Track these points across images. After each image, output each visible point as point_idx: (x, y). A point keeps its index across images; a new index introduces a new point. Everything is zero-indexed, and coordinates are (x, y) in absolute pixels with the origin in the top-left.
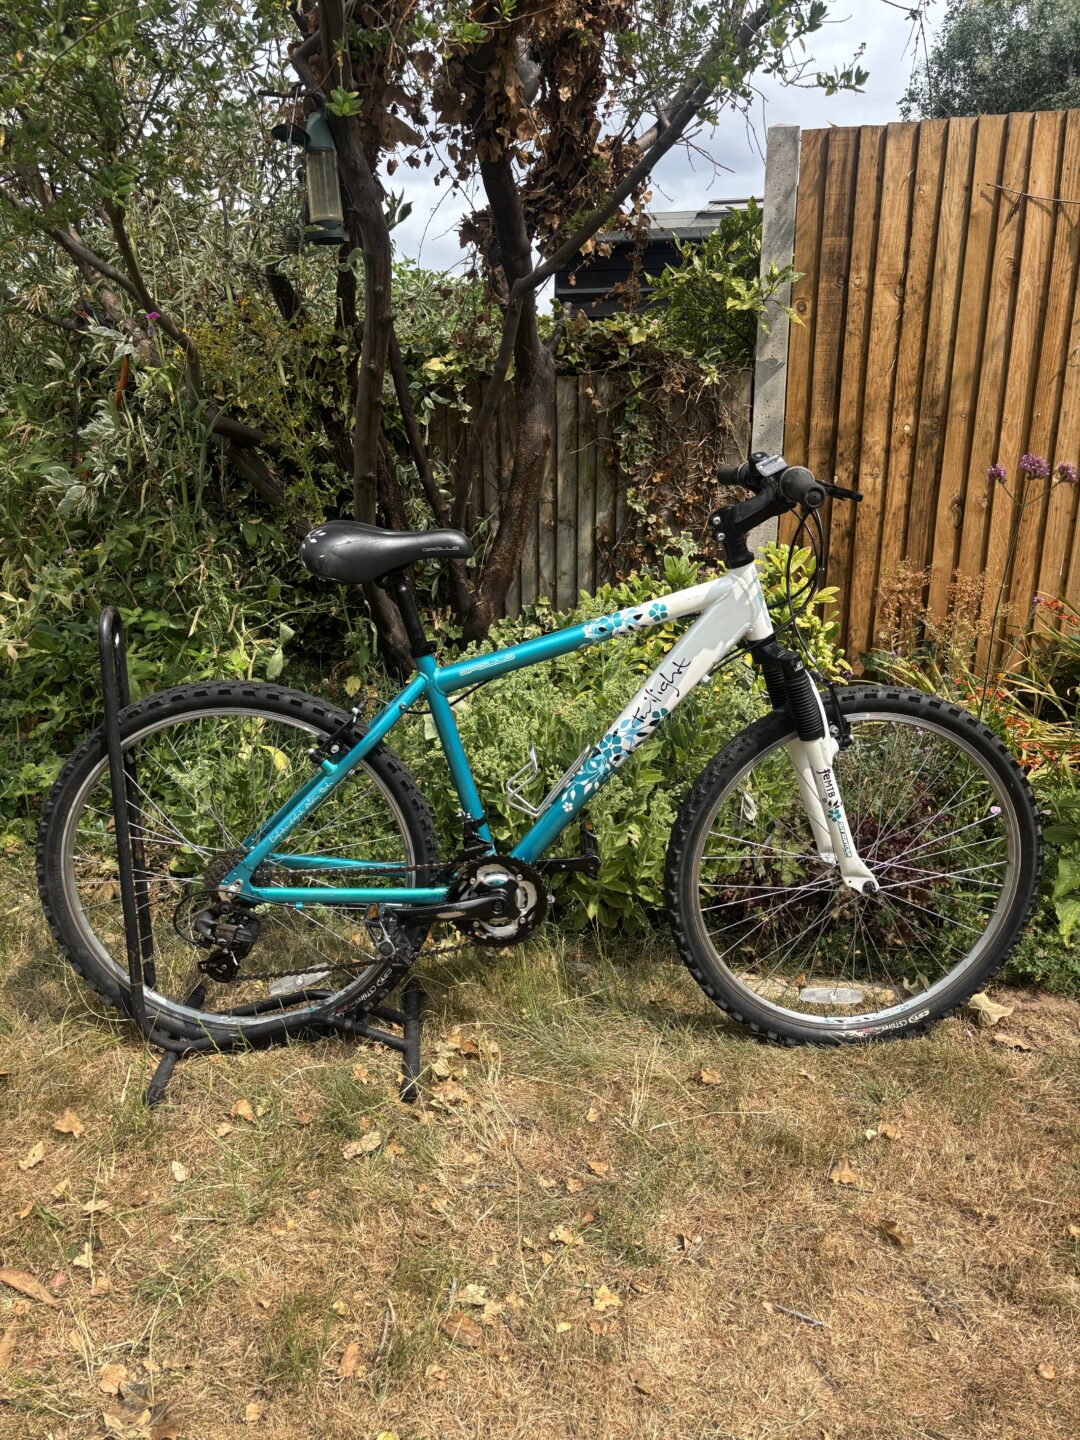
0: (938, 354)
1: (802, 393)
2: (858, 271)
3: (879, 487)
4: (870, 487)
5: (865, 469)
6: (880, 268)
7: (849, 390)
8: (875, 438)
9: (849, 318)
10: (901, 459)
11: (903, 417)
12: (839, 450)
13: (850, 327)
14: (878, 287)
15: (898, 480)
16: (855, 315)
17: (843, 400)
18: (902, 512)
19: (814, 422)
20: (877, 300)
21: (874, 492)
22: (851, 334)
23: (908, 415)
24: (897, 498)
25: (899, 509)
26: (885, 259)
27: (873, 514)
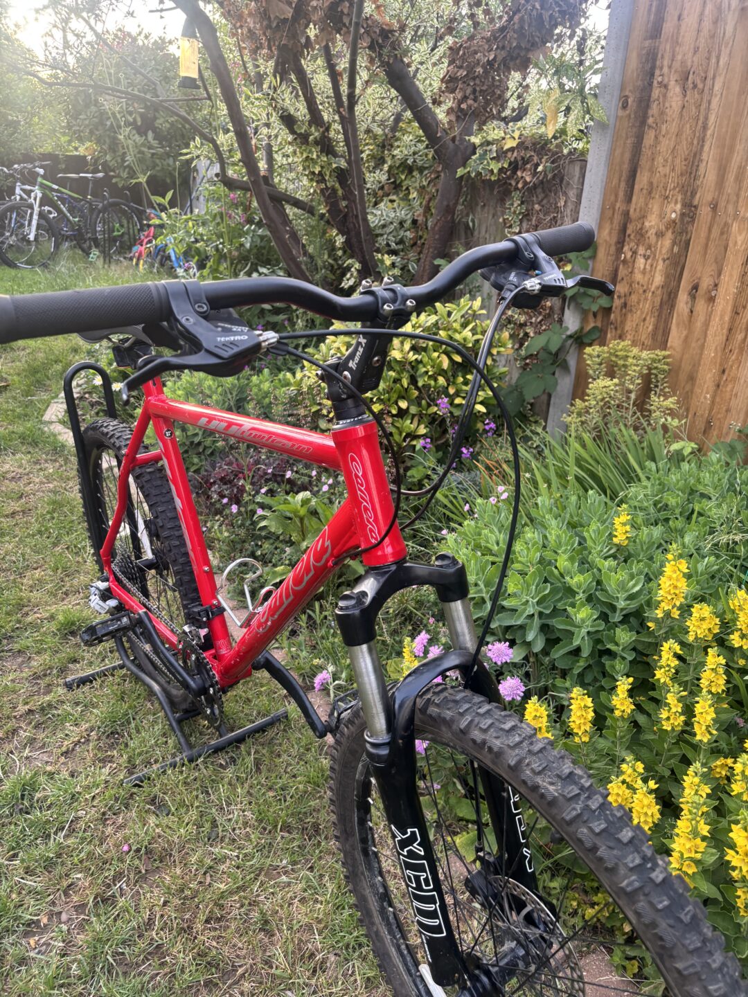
0: (703, 146)
1: (615, 182)
2: (661, 68)
3: (648, 267)
4: (642, 267)
5: (641, 251)
6: (677, 65)
7: (642, 180)
8: (652, 222)
9: (650, 112)
10: (667, 242)
11: (673, 205)
12: (628, 232)
13: (650, 121)
14: (672, 83)
15: (661, 262)
16: (654, 110)
17: (636, 187)
18: (659, 292)
19: (618, 205)
20: (670, 94)
21: (644, 272)
22: (650, 127)
23: (676, 203)
24: (658, 279)
25: (658, 288)
26: (679, 57)
27: (641, 291)
